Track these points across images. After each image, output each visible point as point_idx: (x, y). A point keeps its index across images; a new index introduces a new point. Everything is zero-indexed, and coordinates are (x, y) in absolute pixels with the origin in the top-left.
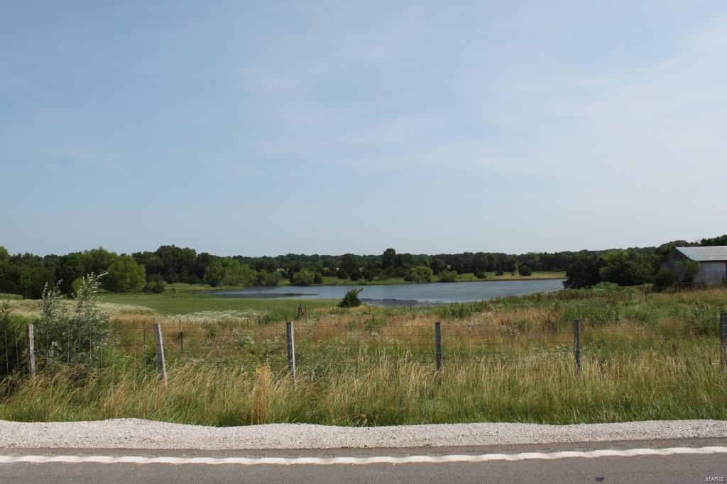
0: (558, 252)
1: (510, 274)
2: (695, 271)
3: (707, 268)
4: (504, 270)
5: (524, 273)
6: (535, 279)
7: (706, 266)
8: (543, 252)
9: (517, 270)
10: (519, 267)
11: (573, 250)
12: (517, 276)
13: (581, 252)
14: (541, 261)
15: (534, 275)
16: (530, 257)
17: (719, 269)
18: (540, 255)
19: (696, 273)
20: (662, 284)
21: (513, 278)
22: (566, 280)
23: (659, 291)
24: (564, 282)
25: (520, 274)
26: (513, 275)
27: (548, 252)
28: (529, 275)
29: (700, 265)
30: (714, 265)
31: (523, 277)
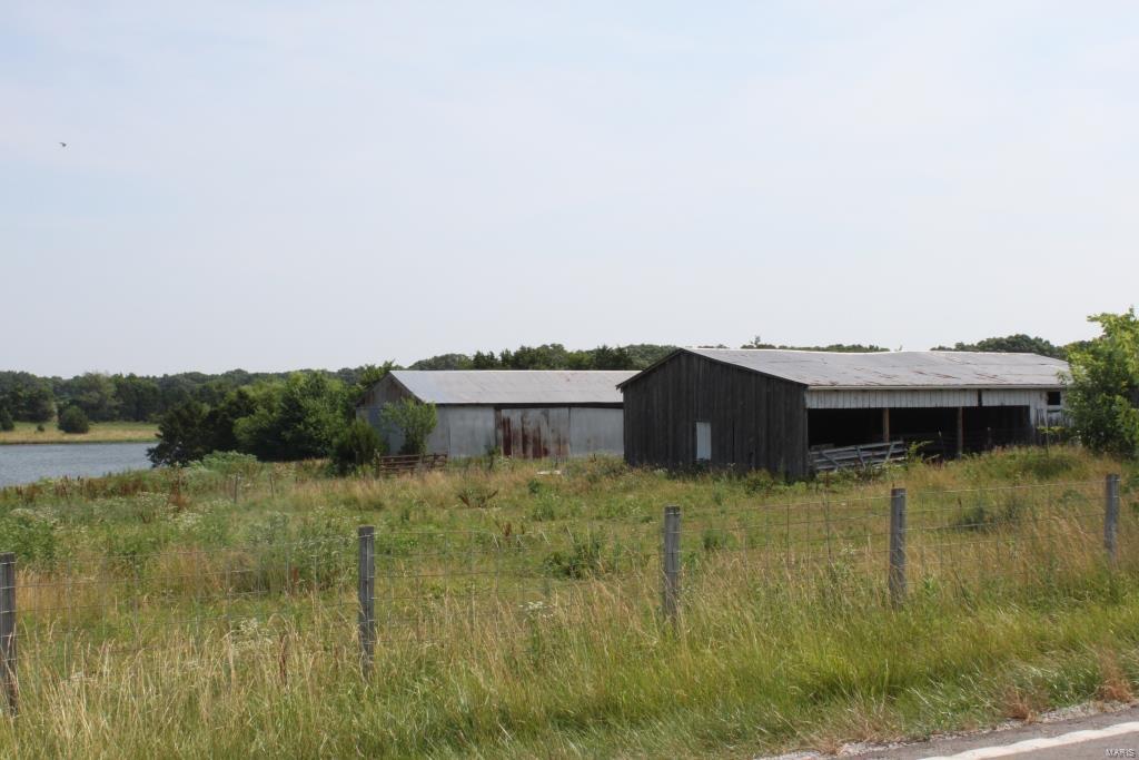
0: (171, 373)
1: (34, 427)
2: (427, 429)
3: (456, 421)
4: (18, 418)
5: (70, 426)
6: (99, 442)
7: (453, 415)
8: (125, 374)
9: (56, 418)
10: (61, 411)
11: (207, 371)
12: (52, 432)
13: (228, 375)
14: (117, 395)
15: (99, 431)
16: (90, 383)
17: (479, 423)
18: (117, 379)
19: (429, 432)
20: (348, 458)
21: (41, 437)
22: (155, 446)
23: (343, 473)
24: (150, 451)
25: (61, 428)
26: (41, 429)
27: (138, 374)
28: (83, 430)
29: (437, 414)
30: (469, 413)
31: (67, 437)
